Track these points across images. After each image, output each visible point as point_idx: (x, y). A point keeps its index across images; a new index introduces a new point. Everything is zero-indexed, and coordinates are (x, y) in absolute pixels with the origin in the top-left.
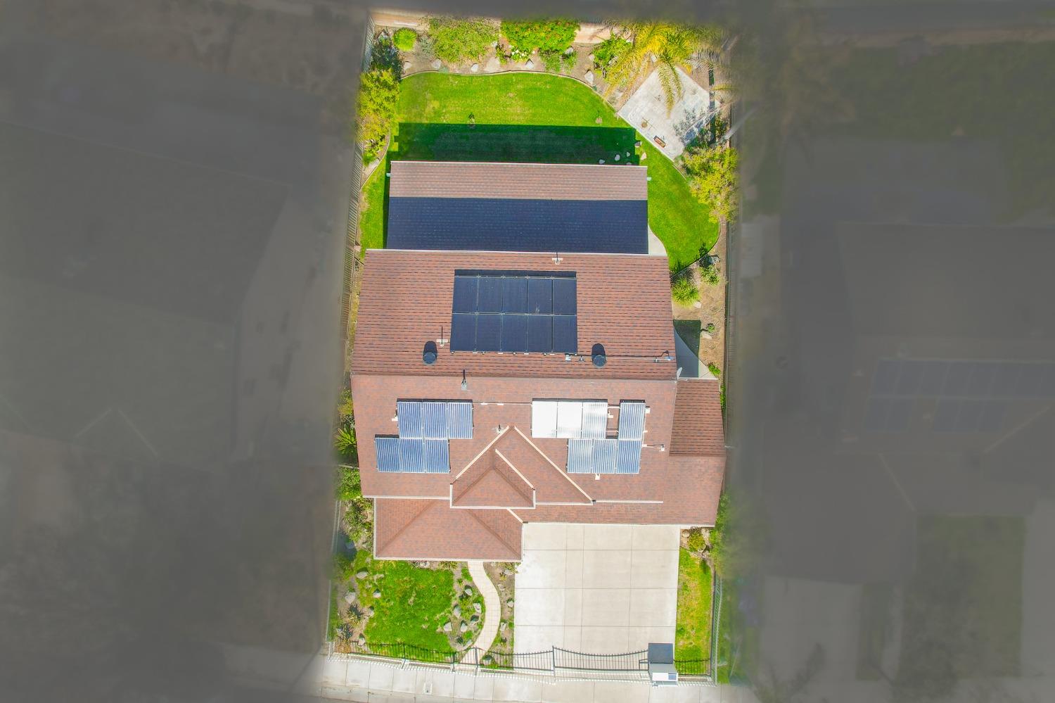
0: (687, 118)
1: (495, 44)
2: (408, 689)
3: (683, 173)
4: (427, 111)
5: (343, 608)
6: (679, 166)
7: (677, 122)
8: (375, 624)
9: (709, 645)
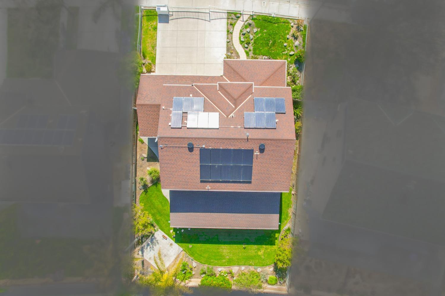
0: (153, 247)
1: (234, 279)
2: (273, 3)
3: (155, 224)
4: (263, 251)
5: (300, 39)
6: (156, 227)
7: (157, 246)
8: (287, 32)
9: (143, 23)
